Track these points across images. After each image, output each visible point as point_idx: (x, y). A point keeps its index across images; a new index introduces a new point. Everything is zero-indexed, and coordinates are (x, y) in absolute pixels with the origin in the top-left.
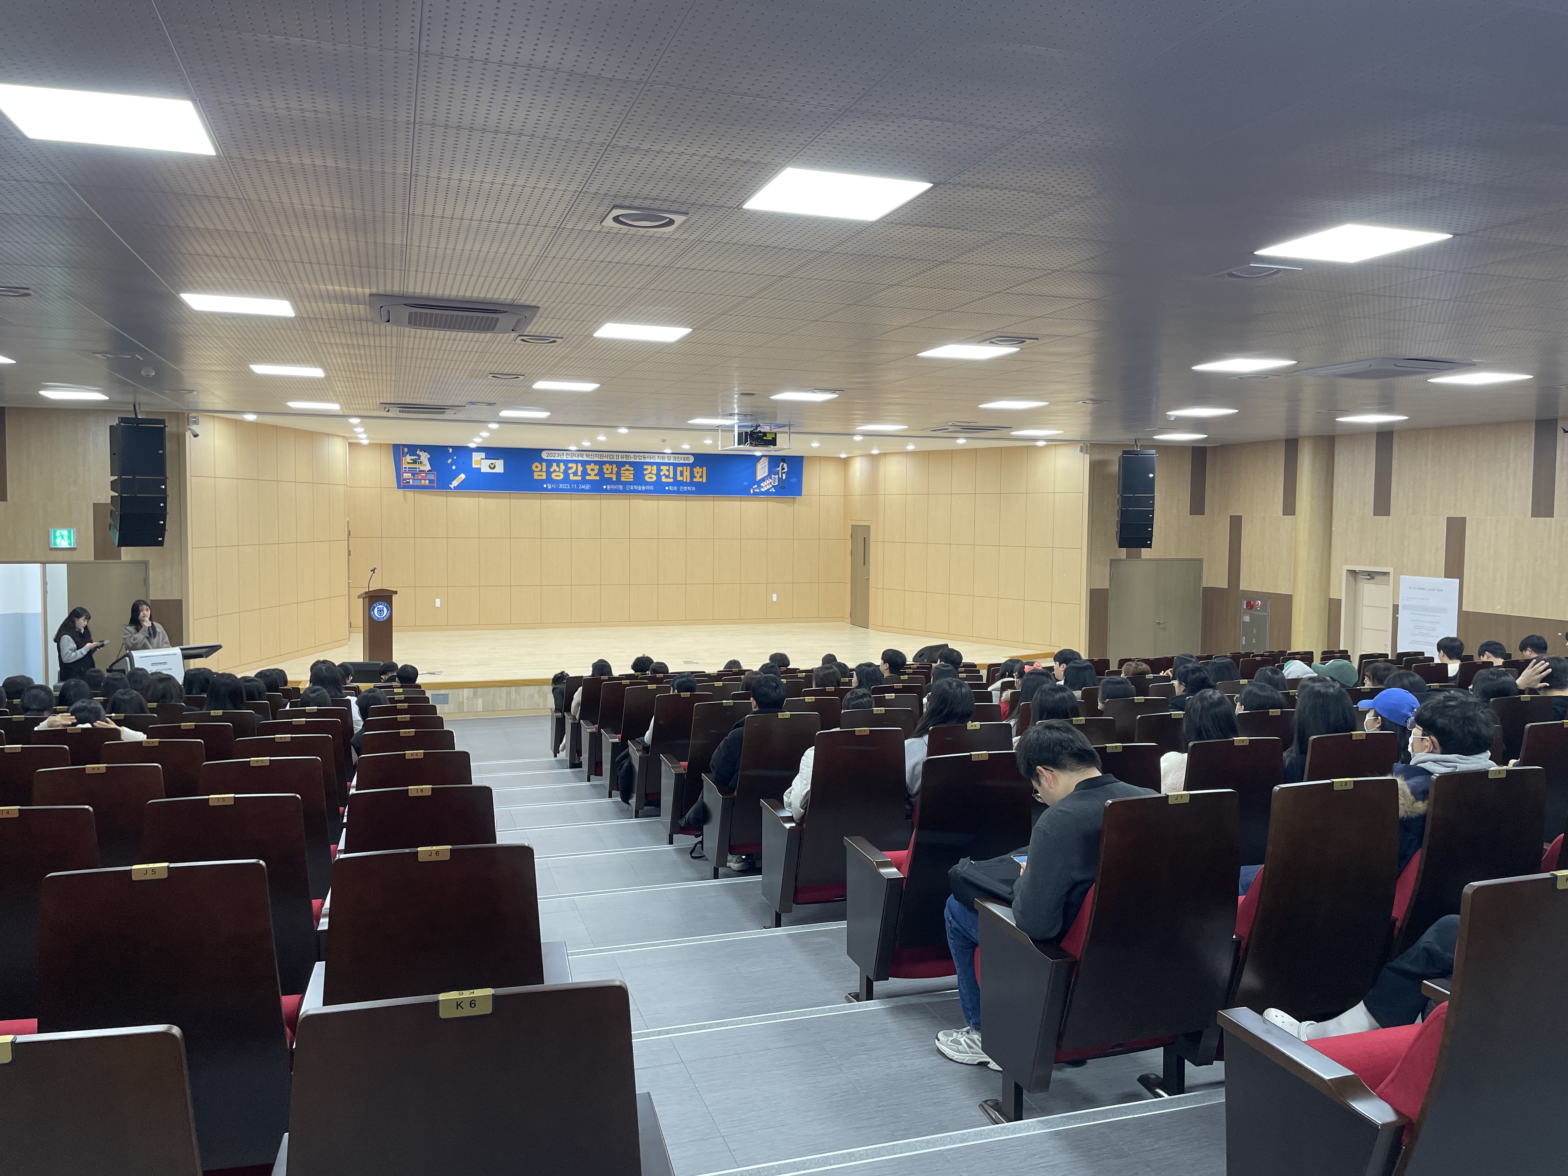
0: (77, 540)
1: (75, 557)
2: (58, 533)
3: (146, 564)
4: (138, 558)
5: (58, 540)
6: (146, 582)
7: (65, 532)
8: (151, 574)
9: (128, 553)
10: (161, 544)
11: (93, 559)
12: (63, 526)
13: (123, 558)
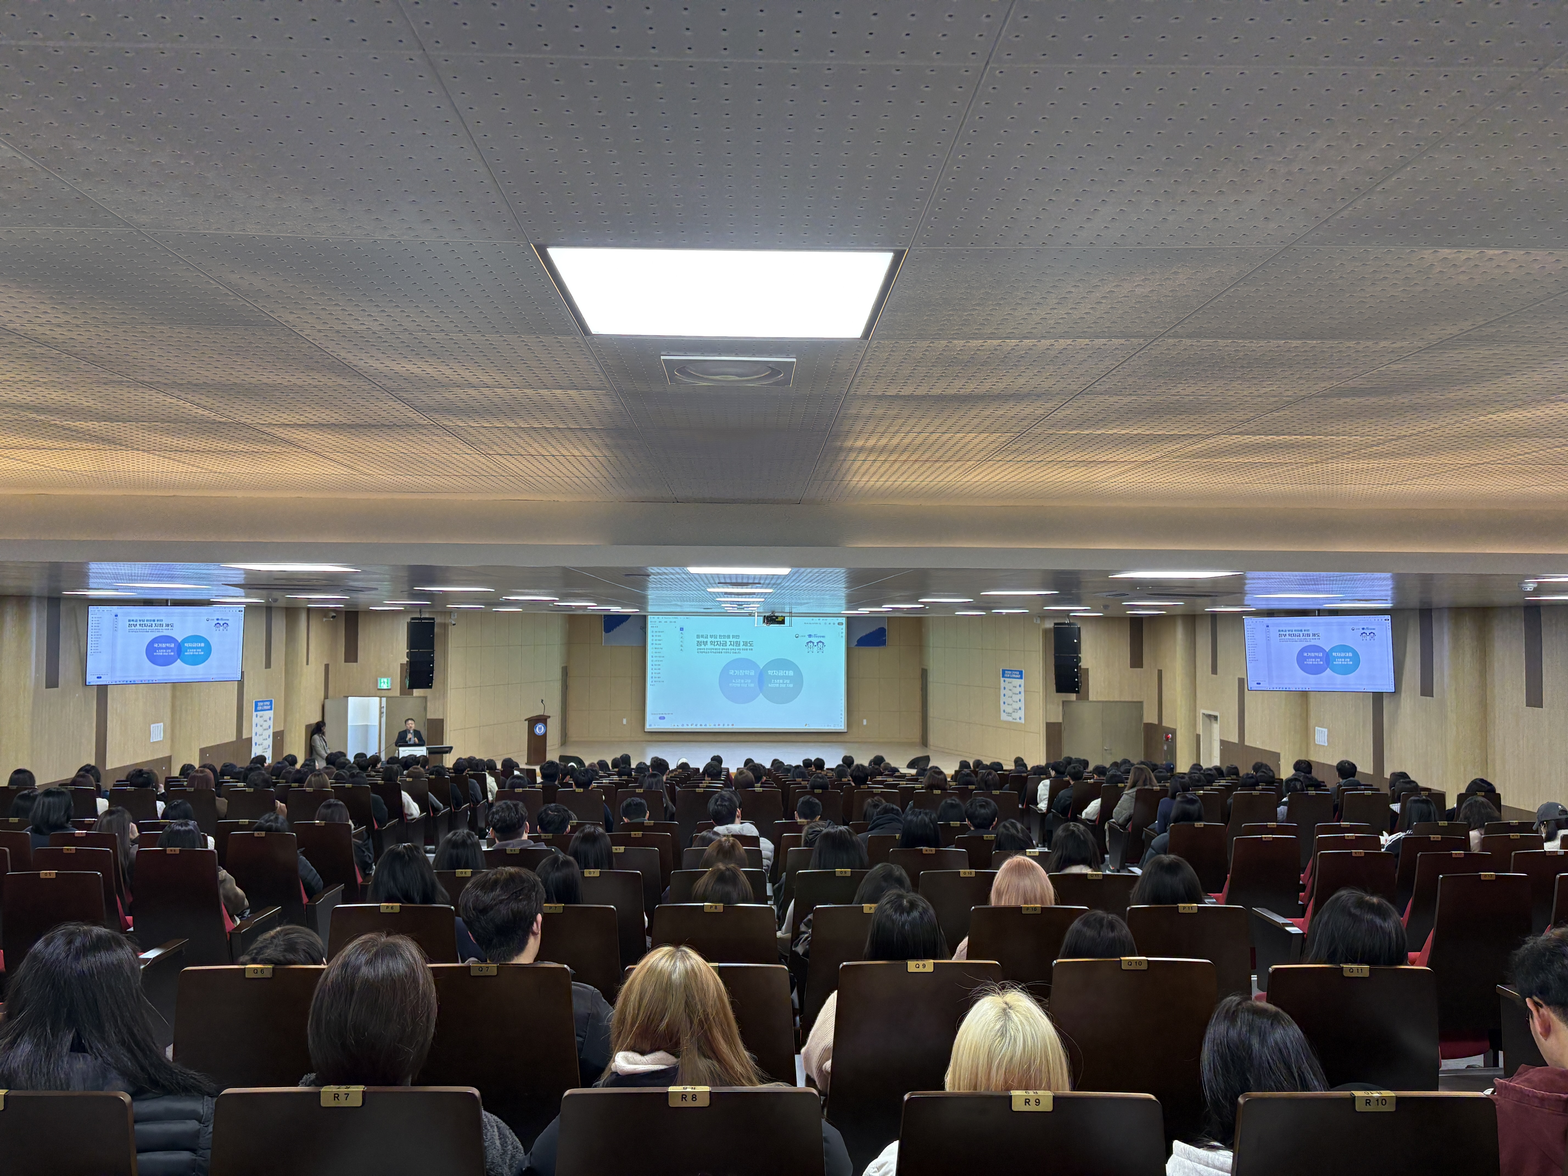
0: (391, 684)
1: (390, 694)
2: (382, 680)
3: (425, 698)
4: (422, 695)
5: (382, 684)
6: (425, 709)
7: (385, 680)
8: (429, 704)
9: (417, 692)
10: (431, 687)
11: (399, 695)
12: (384, 677)
13: (414, 695)
